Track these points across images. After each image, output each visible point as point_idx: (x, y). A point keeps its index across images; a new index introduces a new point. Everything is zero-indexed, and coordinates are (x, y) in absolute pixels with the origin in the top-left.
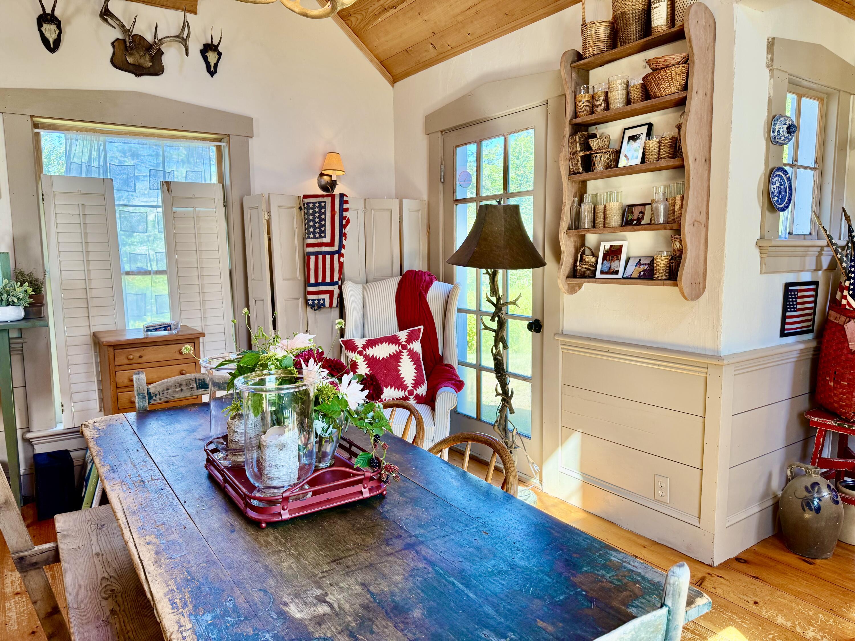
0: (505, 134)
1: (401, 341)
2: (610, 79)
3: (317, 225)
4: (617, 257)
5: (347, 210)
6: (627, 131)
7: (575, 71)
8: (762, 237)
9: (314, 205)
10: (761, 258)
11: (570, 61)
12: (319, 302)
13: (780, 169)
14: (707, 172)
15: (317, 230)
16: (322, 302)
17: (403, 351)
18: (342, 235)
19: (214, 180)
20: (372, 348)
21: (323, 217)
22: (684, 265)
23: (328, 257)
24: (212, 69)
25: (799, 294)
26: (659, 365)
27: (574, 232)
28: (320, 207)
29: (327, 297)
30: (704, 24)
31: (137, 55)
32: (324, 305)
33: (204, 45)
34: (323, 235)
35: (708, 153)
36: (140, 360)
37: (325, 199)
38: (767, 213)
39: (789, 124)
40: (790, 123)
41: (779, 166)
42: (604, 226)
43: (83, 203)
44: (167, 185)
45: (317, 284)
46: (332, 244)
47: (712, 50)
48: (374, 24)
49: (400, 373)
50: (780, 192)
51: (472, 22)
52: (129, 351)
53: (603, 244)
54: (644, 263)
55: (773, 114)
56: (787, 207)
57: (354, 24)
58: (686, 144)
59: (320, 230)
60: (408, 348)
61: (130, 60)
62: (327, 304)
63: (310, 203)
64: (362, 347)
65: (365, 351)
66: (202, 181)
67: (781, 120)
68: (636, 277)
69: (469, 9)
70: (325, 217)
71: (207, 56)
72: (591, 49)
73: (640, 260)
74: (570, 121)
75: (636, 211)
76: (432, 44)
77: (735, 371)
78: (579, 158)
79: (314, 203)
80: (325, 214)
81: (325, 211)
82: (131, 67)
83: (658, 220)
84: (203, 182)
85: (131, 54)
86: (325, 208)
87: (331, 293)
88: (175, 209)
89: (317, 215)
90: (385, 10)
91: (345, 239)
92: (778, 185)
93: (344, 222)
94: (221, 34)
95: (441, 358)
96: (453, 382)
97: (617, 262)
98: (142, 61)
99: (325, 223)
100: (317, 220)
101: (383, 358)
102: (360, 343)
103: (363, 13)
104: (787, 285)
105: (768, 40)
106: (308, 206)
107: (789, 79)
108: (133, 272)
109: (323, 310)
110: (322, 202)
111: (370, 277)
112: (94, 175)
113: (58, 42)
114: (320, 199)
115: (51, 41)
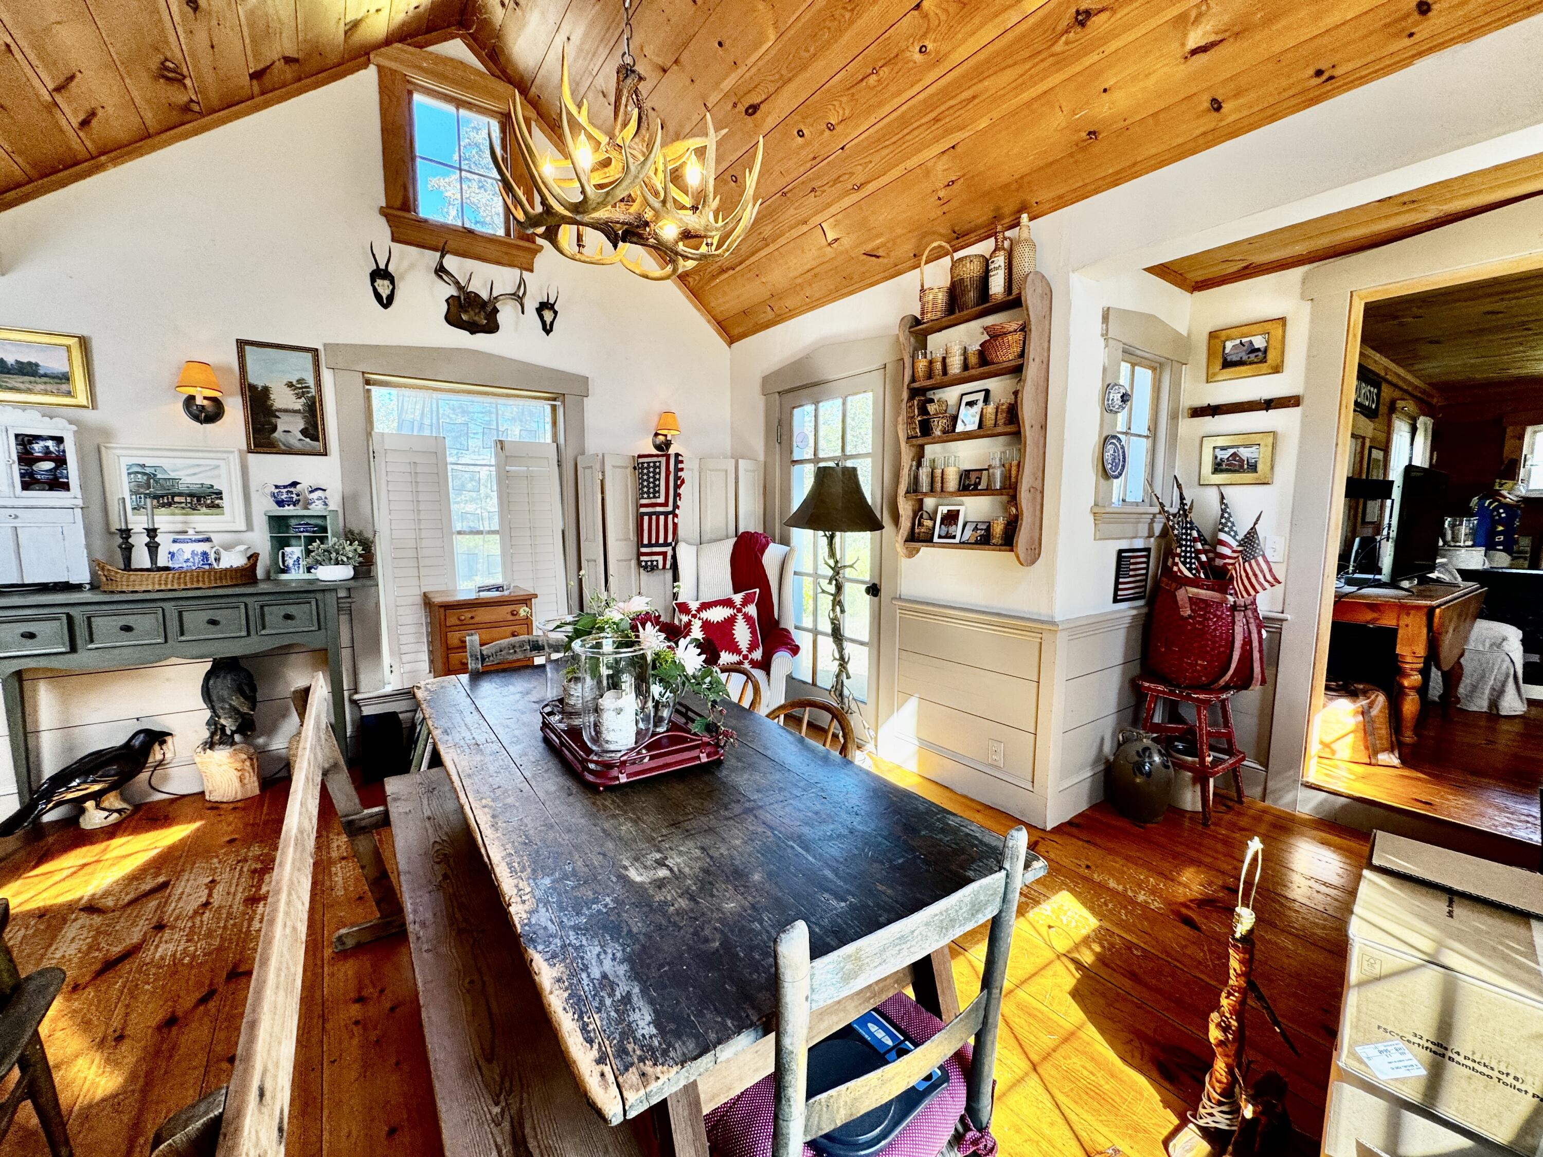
0: (843, 397)
1: (736, 604)
2: (948, 345)
3: (651, 485)
5: (682, 469)
7: (913, 336)
8: (1096, 505)
9: (649, 465)
10: (1095, 524)
11: (908, 327)
12: (652, 564)
13: (1114, 437)
14: (1043, 439)
15: (651, 490)
16: (655, 563)
17: (738, 614)
18: (677, 495)
19: (549, 439)
20: (707, 611)
21: (657, 477)
22: (1020, 530)
23: (662, 518)
24: (548, 327)
25: (1132, 561)
27: (913, 496)
28: (655, 467)
29: (660, 558)
30: (1041, 292)
31: (472, 313)
32: (657, 566)
33: (540, 303)
34: (657, 495)
35: (1044, 421)
36: (474, 621)
37: (660, 459)
38: (1102, 481)
40: (1124, 392)
41: (1113, 434)
42: (942, 490)
43: (414, 461)
44: (501, 444)
45: (650, 545)
46: (666, 504)
47: (1049, 319)
48: (712, 285)
49: (734, 636)
50: (1114, 459)
51: (810, 285)
52: (461, 612)
53: (940, 508)
55: (1108, 382)
56: (1120, 474)
57: (691, 284)
58: (1022, 411)
59: (654, 490)
60: (743, 612)
61: (464, 317)
62: (661, 566)
63: (644, 463)
64: (696, 610)
65: (700, 614)
66: (535, 440)
67: (1115, 389)
69: (808, 272)
70: (660, 477)
71: (542, 314)
72: (929, 314)
74: (908, 386)
75: (973, 476)
76: (769, 306)
77: (1069, 636)
78: (917, 423)
79: (648, 463)
80: (659, 473)
81: (660, 471)
83: (996, 486)
84: (537, 441)
85: (466, 312)
86: (659, 467)
87: (664, 554)
88: (508, 468)
89: (651, 475)
90: (723, 271)
91: (680, 500)
92: (1112, 453)
93: (679, 482)
94: (558, 292)
95: (777, 623)
96: (789, 646)
98: (476, 318)
99: (659, 483)
100: (651, 480)
101: (718, 622)
102: (694, 606)
103: (701, 273)
104: (1120, 552)
105: (1103, 309)
106: (643, 466)
107: (1123, 348)
108: (464, 531)
109: (656, 572)
111: (704, 539)
112: (427, 433)
113: (391, 298)
114: (655, 459)
115: (384, 296)
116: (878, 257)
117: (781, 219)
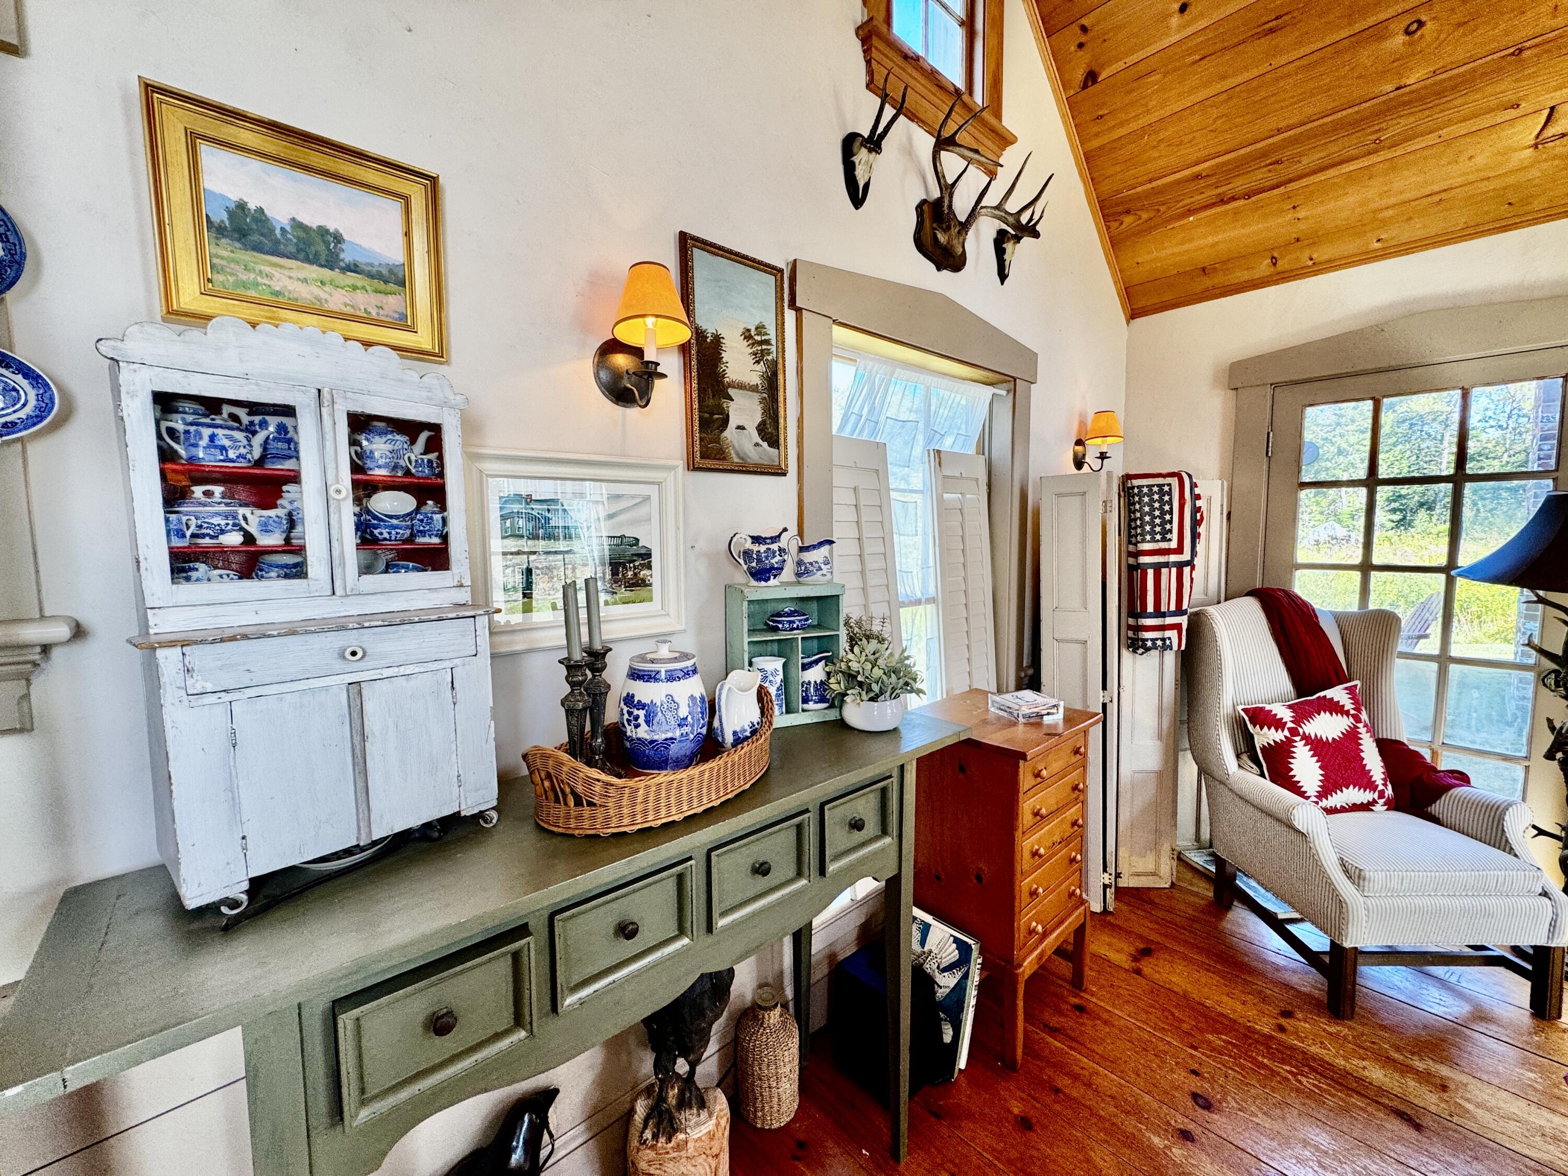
3: (1158, 521)
5: (1199, 497)
9: (1153, 491)
12: (1164, 643)
15: (1158, 529)
16: (1168, 642)
17: (1357, 725)
18: (1195, 536)
20: (1309, 722)
21: (1167, 508)
23: (1175, 571)
24: (1006, 271)
28: (1162, 493)
29: (1174, 634)
31: (954, 231)
32: (1171, 646)
33: (999, 231)
34: (1166, 536)
37: (1168, 480)
43: (859, 486)
44: (938, 456)
45: (1158, 613)
46: (1179, 550)
48: (1168, 227)
49: (1364, 762)
51: (1409, 219)
52: (1036, 763)
59: (1163, 529)
60: (1363, 720)
61: (943, 238)
62: (1175, 646)
63: (1143, 486)
64: (1289, 720)
65: (1300, 727)
69: (1425, 196)
70: (1172, 509)
71: (1004, 249)
76: (1273, 258)
79: (1150, 487)
80: (1170, 503)
81: (1170, 499)
82: (938, 253)
85: (942, 228)
86: (1170, 493)
87: (1179, 628)
88: (946, 497)
89: (1157, 505)
90: (1221, 202)
91: (1199, 543)
93: (1198, 517)
98: (953, 244)
99: (1172, 518)
100: (1157, 513)
101: (1334, 739)
102: (1283, 713)
108: (906, 602)
110: (1164, 485)
112: (866, 436)
114: (1160, 481)
117: (1457, 102)
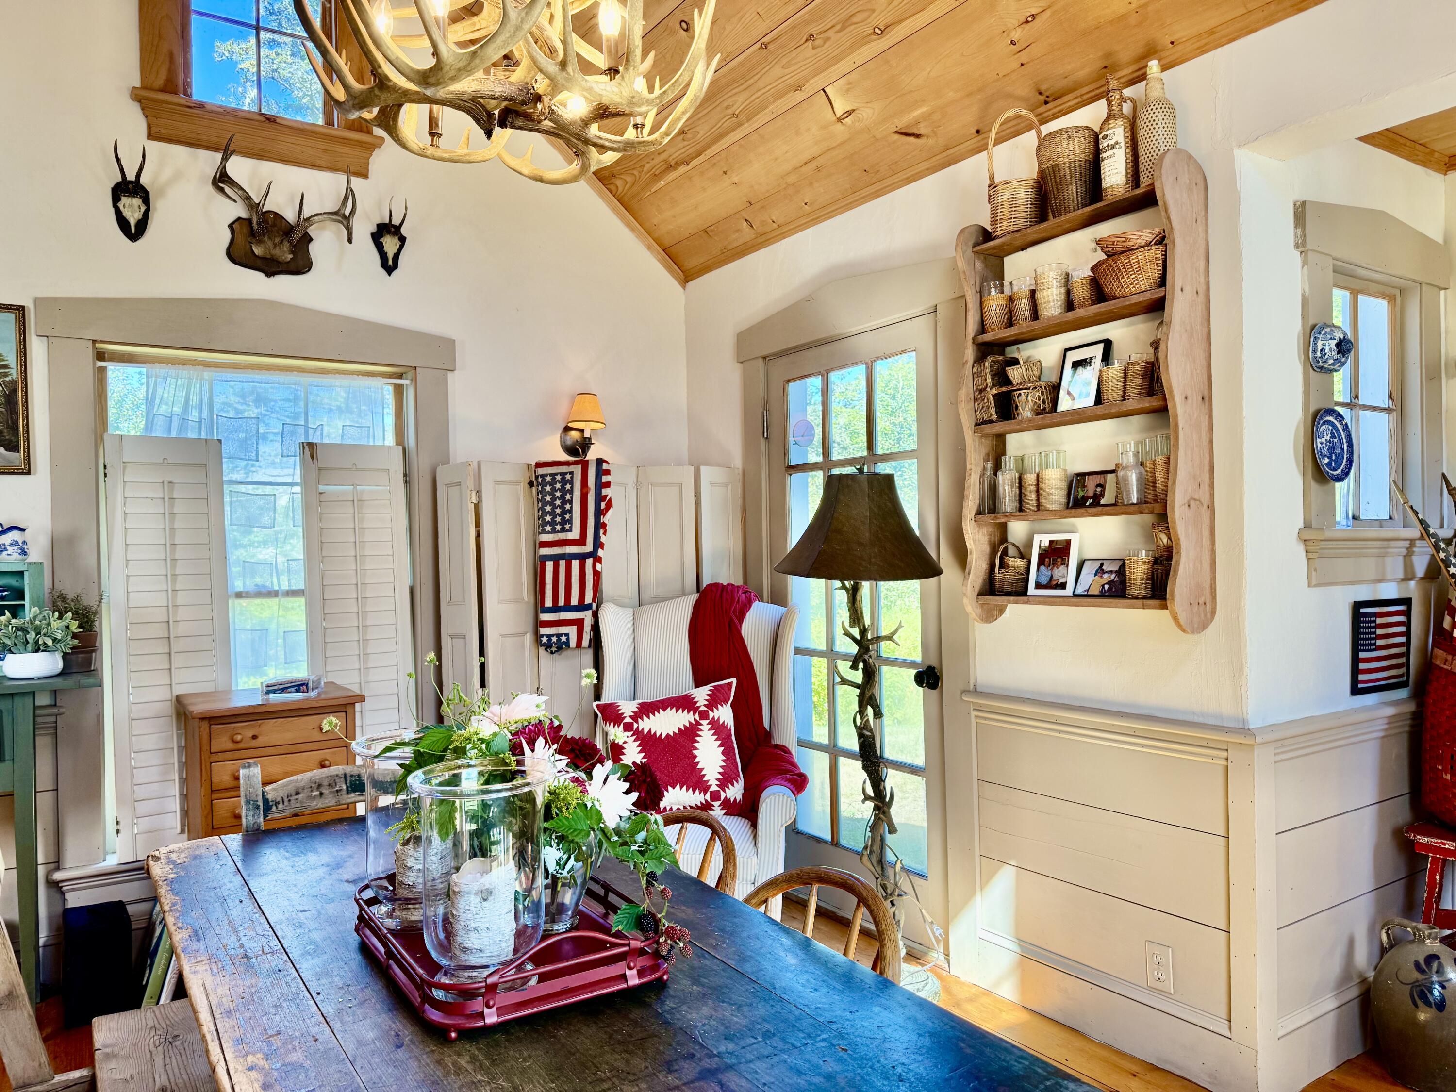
0: (867, 361)
1: (698, 705)
2: (1038, 270)
3: (558, 511)
4: (1063, 560)
5: (608, 485)
6: (1069, 353)
7: (979, 258)
8: (1307, 525)
9: (554, 479)
10: (1309, 559)
11: (971, 244)
12: (559, 640)
13: (1330, 412)
14: (1207, 417)
15: (558, 519)
16: (564, 639)
17: (702, 722)
18: (600, 526)
19: (390, 439)
20: (649, 717)
21: (568, 497)
22: (1176, 572)
23: (575, 564)
24: (390, 262)
25: (1379, 621)
26: (1143, 746)
27: (987, 518)
28: (564, 482)
29: (572, 630)
30: (1188, 182)
31: (270, 243)
32: (567, 643)
33: (378, 225)
34: (567, 526)
35: (1206, 387)
36: (254, 743)
37: (572, 468)
38: (1314, 485)
39: (1340, 338)
40: (1342, 337)
41: (1328, 406)
42: (1038, 508)
43: (170, 480)
44: (311, 449)
45: (556, 609)
46: (582, 541)
47: (1204, 222)
48: (653, 190)
49: (696, 760)
50: (1332, 449)
51: (811, 184)
52: (235, 728)
53: (1037, 538)
54: (1108, 569)
55: (1311, 322)
56: (1346, 474)
57: (620, 189)
58: (1168, 373)
59: (563, 519)
60: (711, 717)
61: (258, 250)
62: (573, 643)
63: (546, 475)
64: (630, 717)
65: (637, 723)
66: (369, 441)
67: (1326, 333)
68: (1097, 593)
69: (806, 163)
70: (572, 498)
71: (382, 243)
72: (1005, 223)
73: (1102, 564)
74: (974, 339)
75: (1091, 484)
76: (746, 220)
77: (1275, 754)
78: (991, 398)
79: (553, 475)
80: (571, 492)
81: (572, 488)
82: (259, 263)
83: (1129, 498)
84: (371, 443)
85: (260, 242)
86: (571, 482)
87: (579, 623)
88: (322, 488)
89: (558, 494)
90: (671, 167)
91: (605, 534)
92: (1328, 438)
93: (603, 505)
94: (406, 208)
95: (768, 735)
96: (788, 776)
97: (1062, 568)
98: (277, 252)
99: (571, 507)
100: (558, 502)
101: (668, 735)
102: (628, 708)
103: (635, 172)
104: (1357, 606)
105: (1295, 205)
106: (544, 480)
107: (1334, 265)
108: (247, 593)
109: (565, 653)
110: (566, 473)
111: (645, 596)
112: (192, 435)
113: (143, 224)
114: (564, 469)
115: (133, 223)
116: (918, 136)
117: (761, 84)
